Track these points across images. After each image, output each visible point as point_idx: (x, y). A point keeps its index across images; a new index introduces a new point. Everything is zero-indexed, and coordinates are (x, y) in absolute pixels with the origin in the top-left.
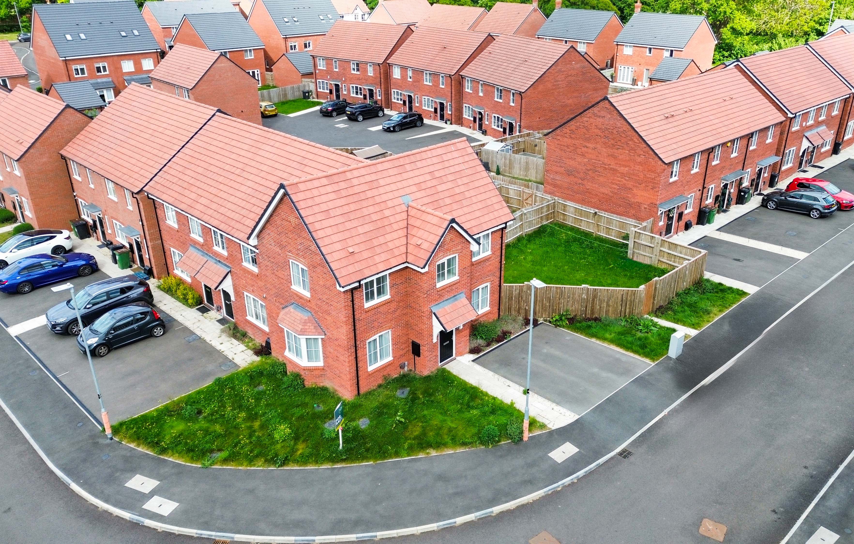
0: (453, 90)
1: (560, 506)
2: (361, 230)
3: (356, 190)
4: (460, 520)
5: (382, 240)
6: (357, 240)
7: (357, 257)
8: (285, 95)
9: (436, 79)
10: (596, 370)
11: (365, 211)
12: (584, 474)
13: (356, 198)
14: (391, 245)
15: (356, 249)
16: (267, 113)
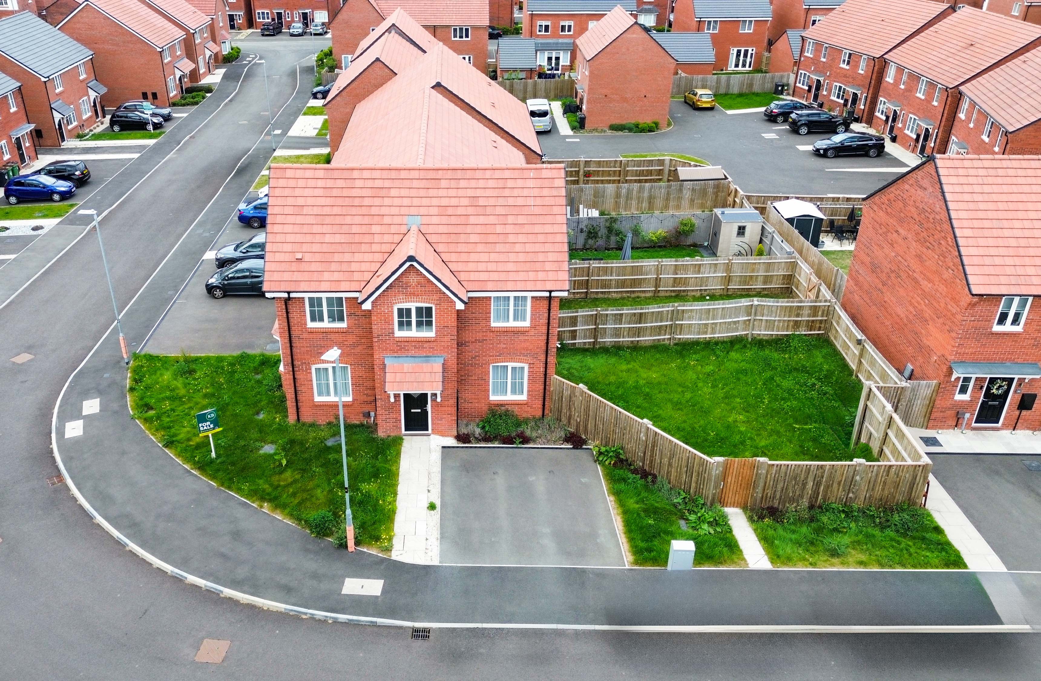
0: (946, 112)
1: (277, 632)
2: (328, 238)
3: (354, 193)
4: (192, 579)
5: (347, 257)
6: (316, 248)
7: (304, 266)
8: (751, 85)
9: (932, 91)
10: (547, 530)
11: (348, 220)
12: (347, 621)
13: (347, 202)
14: (354, 267)
15: (307, 257)
16: (699, 103)
